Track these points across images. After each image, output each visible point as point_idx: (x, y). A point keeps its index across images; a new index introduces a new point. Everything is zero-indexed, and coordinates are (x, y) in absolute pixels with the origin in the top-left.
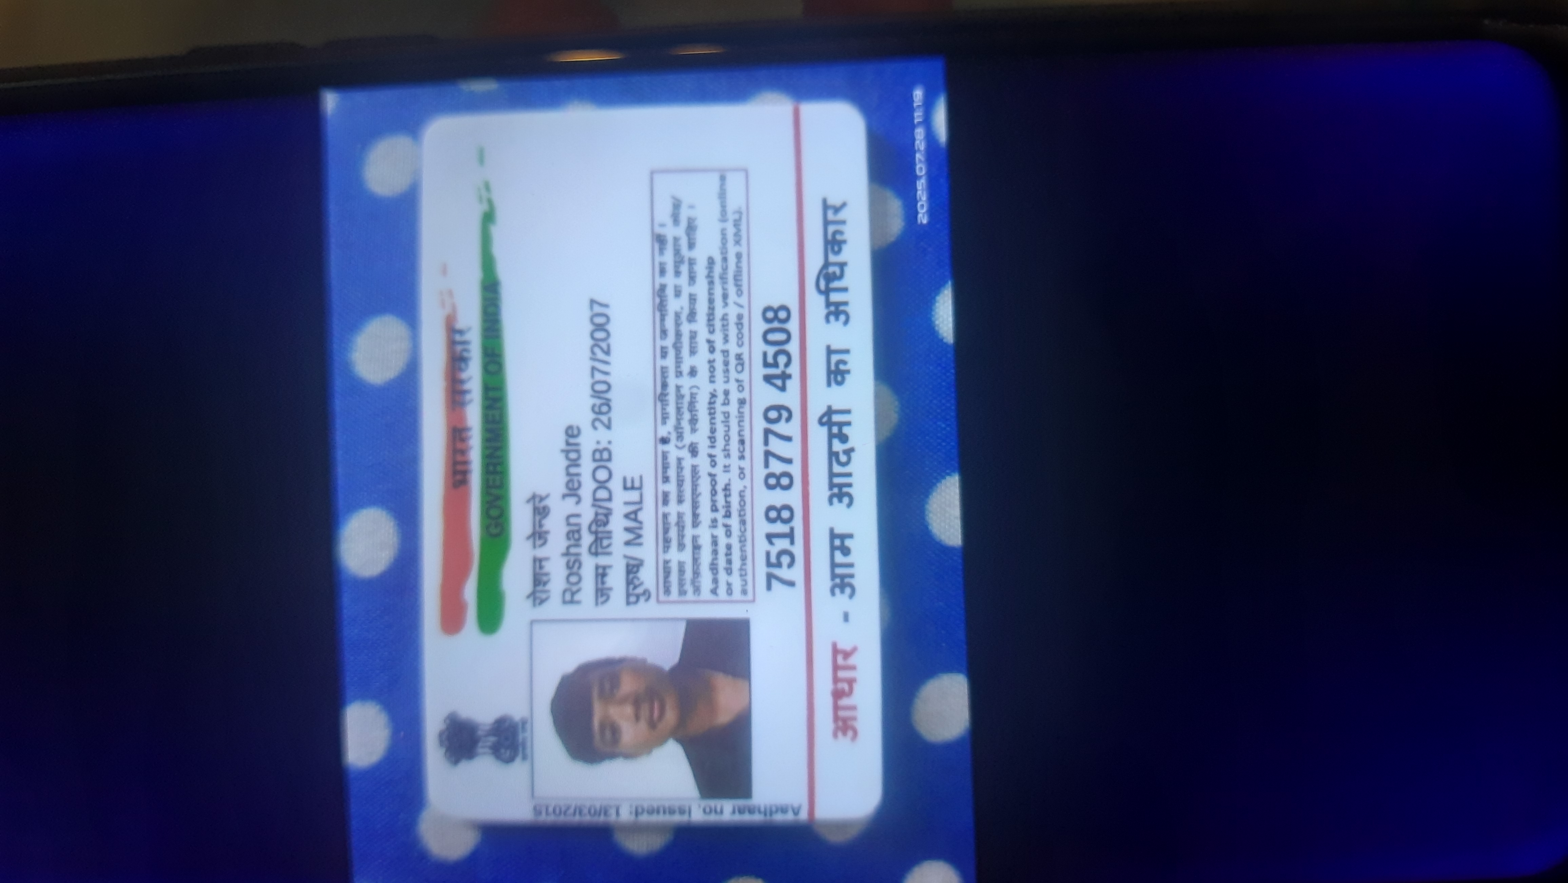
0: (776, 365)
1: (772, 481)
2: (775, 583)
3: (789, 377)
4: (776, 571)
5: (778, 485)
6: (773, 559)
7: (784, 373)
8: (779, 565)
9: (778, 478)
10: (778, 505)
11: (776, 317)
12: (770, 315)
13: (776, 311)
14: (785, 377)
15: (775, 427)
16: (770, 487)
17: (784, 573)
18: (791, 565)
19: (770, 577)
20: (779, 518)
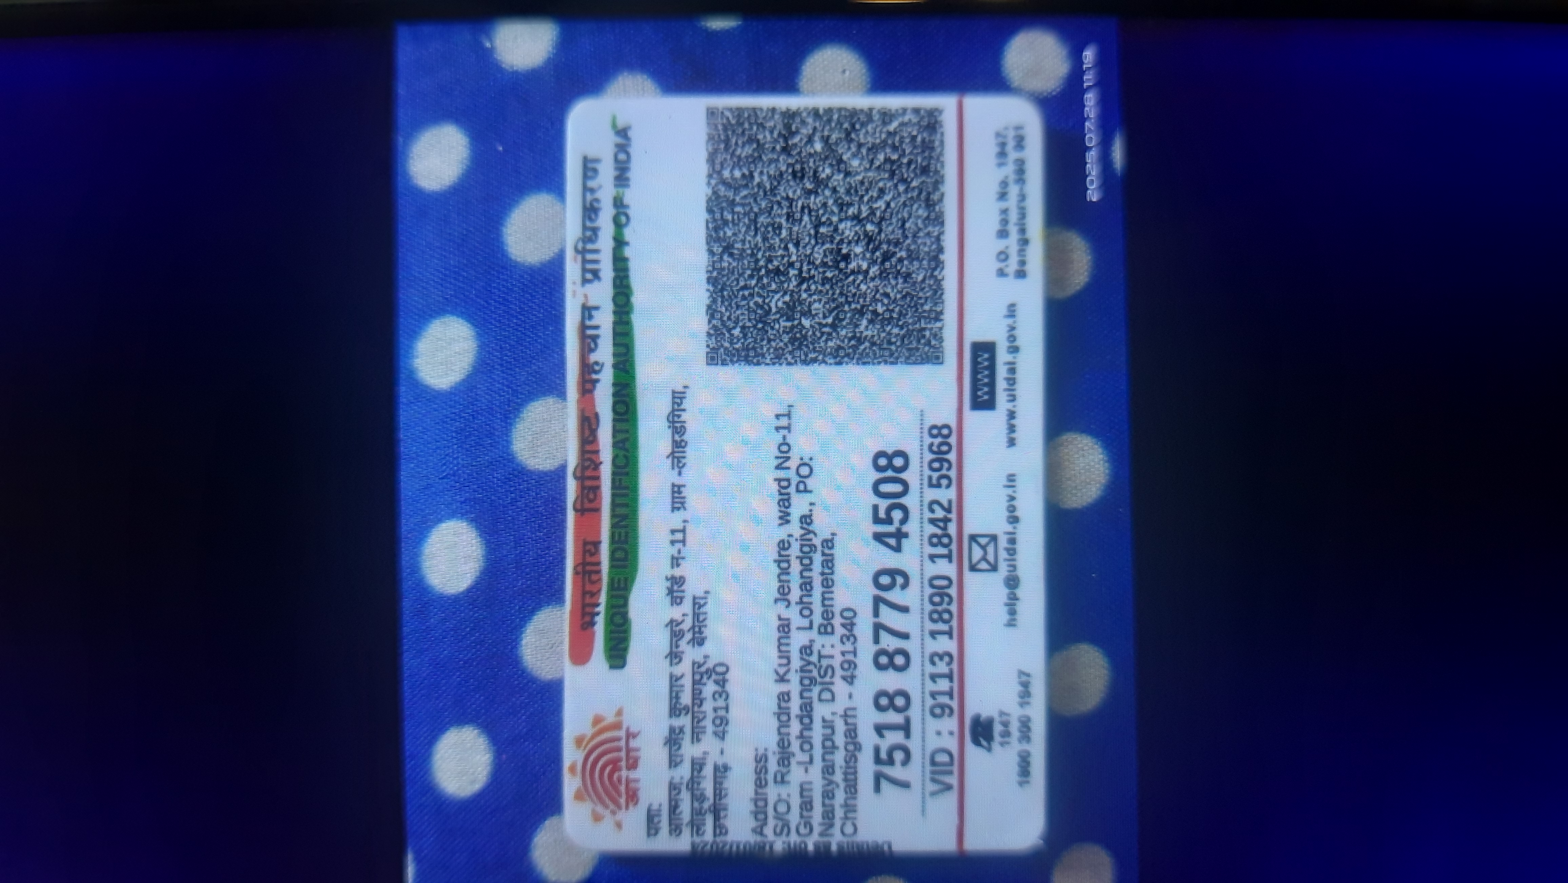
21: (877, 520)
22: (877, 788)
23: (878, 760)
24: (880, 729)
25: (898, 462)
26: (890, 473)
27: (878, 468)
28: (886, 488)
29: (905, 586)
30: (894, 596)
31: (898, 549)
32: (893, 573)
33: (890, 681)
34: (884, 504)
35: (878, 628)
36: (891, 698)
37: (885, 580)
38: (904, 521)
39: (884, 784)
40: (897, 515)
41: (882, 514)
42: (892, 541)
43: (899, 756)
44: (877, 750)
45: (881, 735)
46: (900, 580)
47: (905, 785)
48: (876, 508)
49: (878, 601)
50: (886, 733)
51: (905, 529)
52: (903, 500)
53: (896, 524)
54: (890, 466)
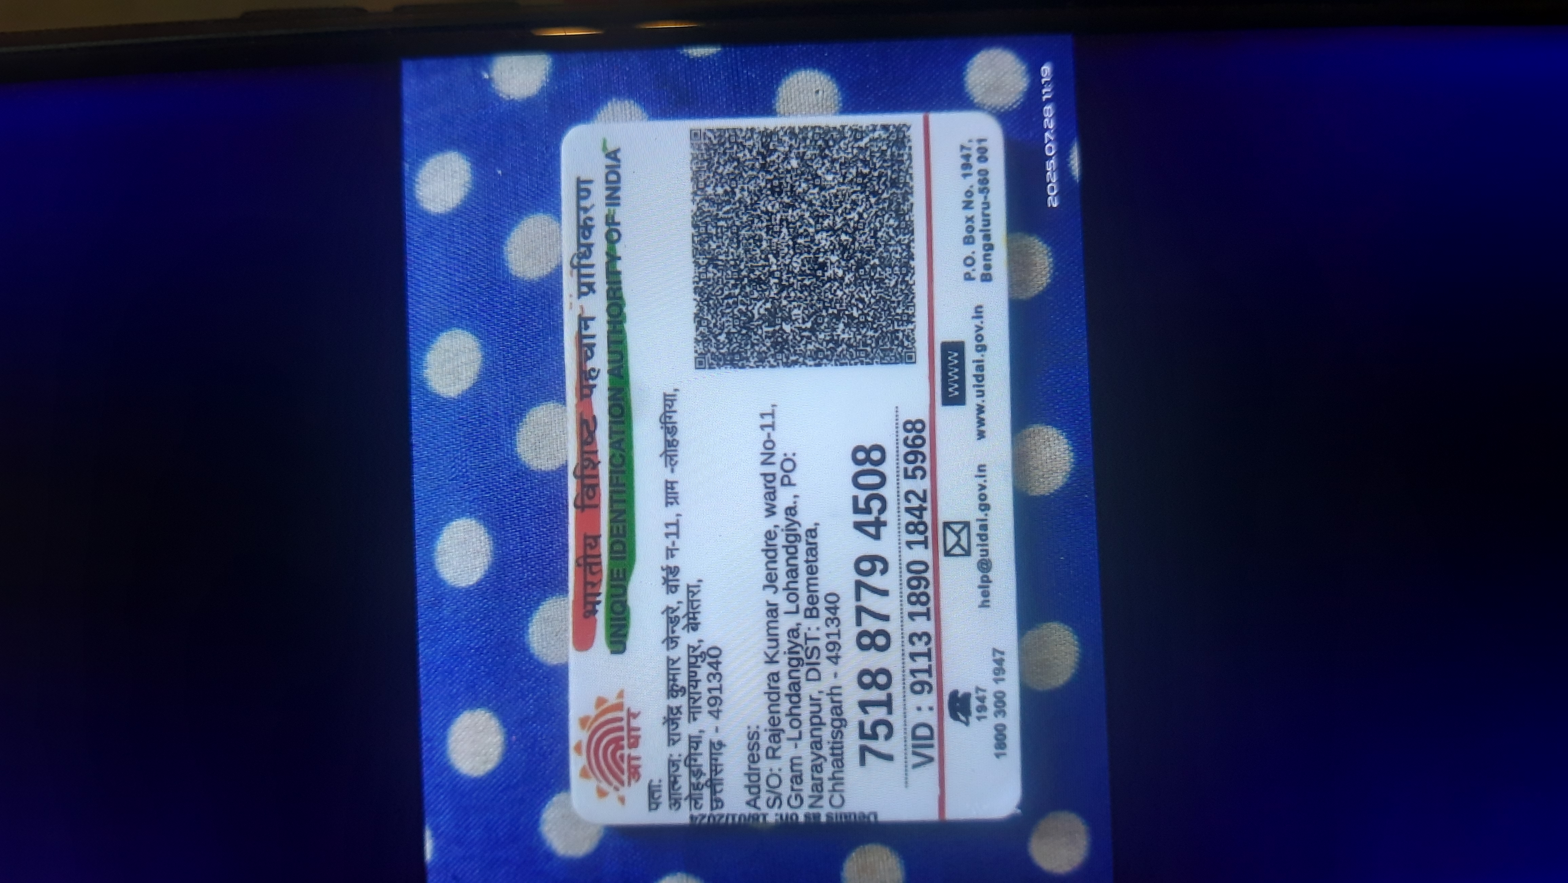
21: (857, 510)
22: (863, 762)
23: (863, 735)
24: (864, 705)
25: (876, 455)
26: (868, 466)
27: (857, 462)
28: (863, 480)
29: (884, 571)
30: (875, 580)
31: (877, 537)
32: (872, 559)
33: (873, 660)
34: (863, 495)
35: (860, 610)
36: (874, 675)
37: (866, 566)
38: (882, 510)
39: (869, 757)
40: (876, 505)
41: (862, 505)
42: (872, 530)
43: (882, 730)
44: (862, 724)
45: (866, 712)
46: (879, 566)
47: (889, 758)
48: (855, 499)
49: (859, 585)
50: (869, 709)
51: (883, 518)
52: (882, 491)
53: (875, 513)
54: (868, 459)
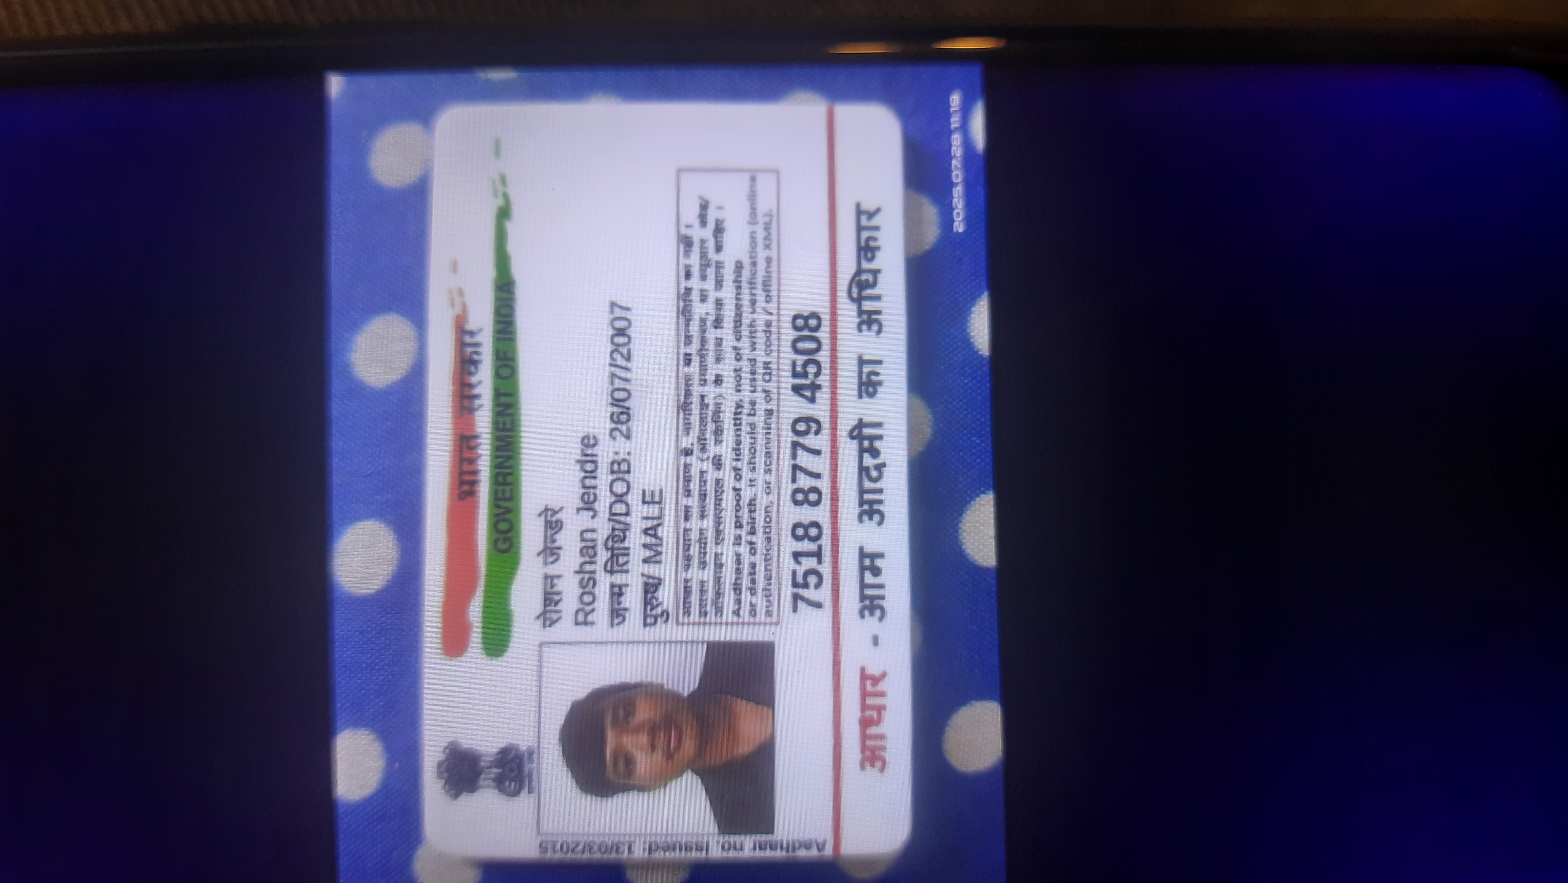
0: (805, 375)
1: (800, 497)
2: (801, 605)
3: (819, 387)
4: (803, 592)
5: (806, 501)
6: (800, 580)
7: (813, 383)
8: (806, 585)
9: (806, 493)
10: (806, 521)
11: (806, 326)
12: (800, 322)
13: (806, 319)
14: (815, 387)
15: (804, 440)
16: (796, 503)
17: (810, 593)
18: (818, 586)
19: (796, 598)
20: (806, 536)
